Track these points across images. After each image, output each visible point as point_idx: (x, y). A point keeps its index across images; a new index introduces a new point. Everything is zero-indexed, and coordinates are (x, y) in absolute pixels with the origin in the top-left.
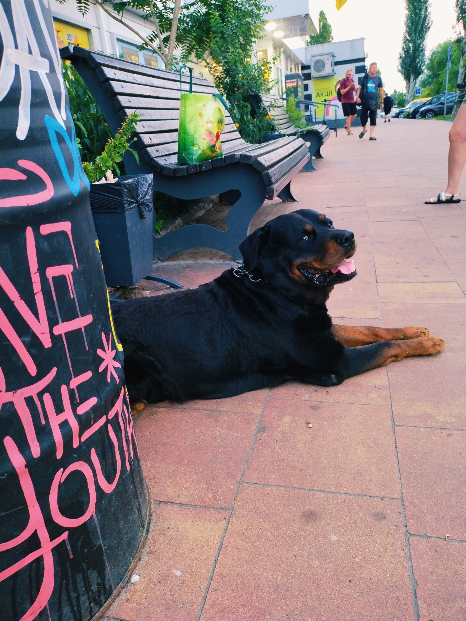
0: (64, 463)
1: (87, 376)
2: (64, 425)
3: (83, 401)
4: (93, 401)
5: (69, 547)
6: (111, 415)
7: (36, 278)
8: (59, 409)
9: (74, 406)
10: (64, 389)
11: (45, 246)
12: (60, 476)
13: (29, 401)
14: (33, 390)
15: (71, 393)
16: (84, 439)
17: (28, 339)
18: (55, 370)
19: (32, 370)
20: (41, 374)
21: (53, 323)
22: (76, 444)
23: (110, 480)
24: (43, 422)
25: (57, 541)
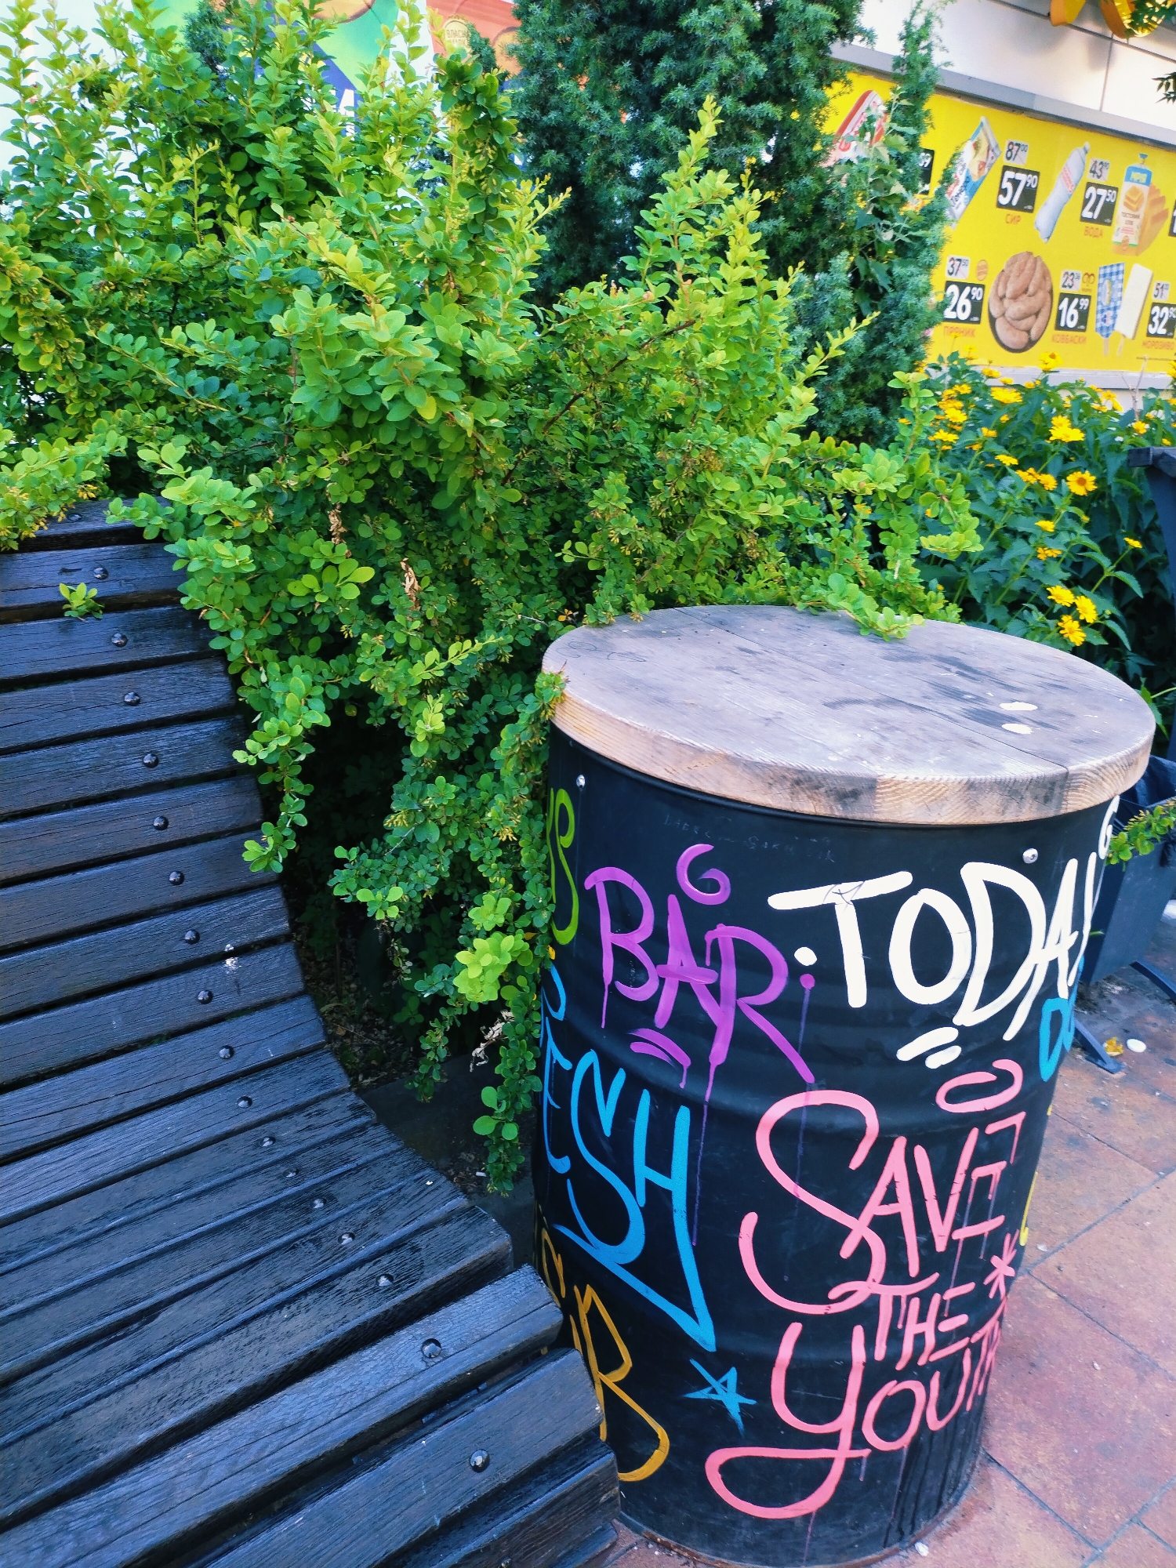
0: (901, 1377)
1: (968, 1288)
2: (920, 1338)
3: (952, 1315)
4: (962, 1319)
5: (863, 1468)
6: (976, 1337)
7: (960, 1178)
8: (922, 1318)
9: (940, 1319)
10: (936, 1299)
11: (985, 1145)
12: (891, 1388)
13: (897, 1300)
14: (904, 1290)
15: (943, 1303)
16: (933, 1358)
17: (923, 1239)
18: (936, 1275)
19: (914, 1269)
20: (921, 1277)
21: (957, 1225)
22: (922, 1362)
23: (940, 1417)
24: (900, 1326)
25: (856, 1454)
